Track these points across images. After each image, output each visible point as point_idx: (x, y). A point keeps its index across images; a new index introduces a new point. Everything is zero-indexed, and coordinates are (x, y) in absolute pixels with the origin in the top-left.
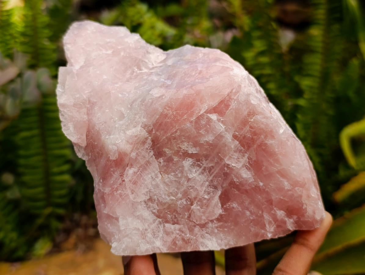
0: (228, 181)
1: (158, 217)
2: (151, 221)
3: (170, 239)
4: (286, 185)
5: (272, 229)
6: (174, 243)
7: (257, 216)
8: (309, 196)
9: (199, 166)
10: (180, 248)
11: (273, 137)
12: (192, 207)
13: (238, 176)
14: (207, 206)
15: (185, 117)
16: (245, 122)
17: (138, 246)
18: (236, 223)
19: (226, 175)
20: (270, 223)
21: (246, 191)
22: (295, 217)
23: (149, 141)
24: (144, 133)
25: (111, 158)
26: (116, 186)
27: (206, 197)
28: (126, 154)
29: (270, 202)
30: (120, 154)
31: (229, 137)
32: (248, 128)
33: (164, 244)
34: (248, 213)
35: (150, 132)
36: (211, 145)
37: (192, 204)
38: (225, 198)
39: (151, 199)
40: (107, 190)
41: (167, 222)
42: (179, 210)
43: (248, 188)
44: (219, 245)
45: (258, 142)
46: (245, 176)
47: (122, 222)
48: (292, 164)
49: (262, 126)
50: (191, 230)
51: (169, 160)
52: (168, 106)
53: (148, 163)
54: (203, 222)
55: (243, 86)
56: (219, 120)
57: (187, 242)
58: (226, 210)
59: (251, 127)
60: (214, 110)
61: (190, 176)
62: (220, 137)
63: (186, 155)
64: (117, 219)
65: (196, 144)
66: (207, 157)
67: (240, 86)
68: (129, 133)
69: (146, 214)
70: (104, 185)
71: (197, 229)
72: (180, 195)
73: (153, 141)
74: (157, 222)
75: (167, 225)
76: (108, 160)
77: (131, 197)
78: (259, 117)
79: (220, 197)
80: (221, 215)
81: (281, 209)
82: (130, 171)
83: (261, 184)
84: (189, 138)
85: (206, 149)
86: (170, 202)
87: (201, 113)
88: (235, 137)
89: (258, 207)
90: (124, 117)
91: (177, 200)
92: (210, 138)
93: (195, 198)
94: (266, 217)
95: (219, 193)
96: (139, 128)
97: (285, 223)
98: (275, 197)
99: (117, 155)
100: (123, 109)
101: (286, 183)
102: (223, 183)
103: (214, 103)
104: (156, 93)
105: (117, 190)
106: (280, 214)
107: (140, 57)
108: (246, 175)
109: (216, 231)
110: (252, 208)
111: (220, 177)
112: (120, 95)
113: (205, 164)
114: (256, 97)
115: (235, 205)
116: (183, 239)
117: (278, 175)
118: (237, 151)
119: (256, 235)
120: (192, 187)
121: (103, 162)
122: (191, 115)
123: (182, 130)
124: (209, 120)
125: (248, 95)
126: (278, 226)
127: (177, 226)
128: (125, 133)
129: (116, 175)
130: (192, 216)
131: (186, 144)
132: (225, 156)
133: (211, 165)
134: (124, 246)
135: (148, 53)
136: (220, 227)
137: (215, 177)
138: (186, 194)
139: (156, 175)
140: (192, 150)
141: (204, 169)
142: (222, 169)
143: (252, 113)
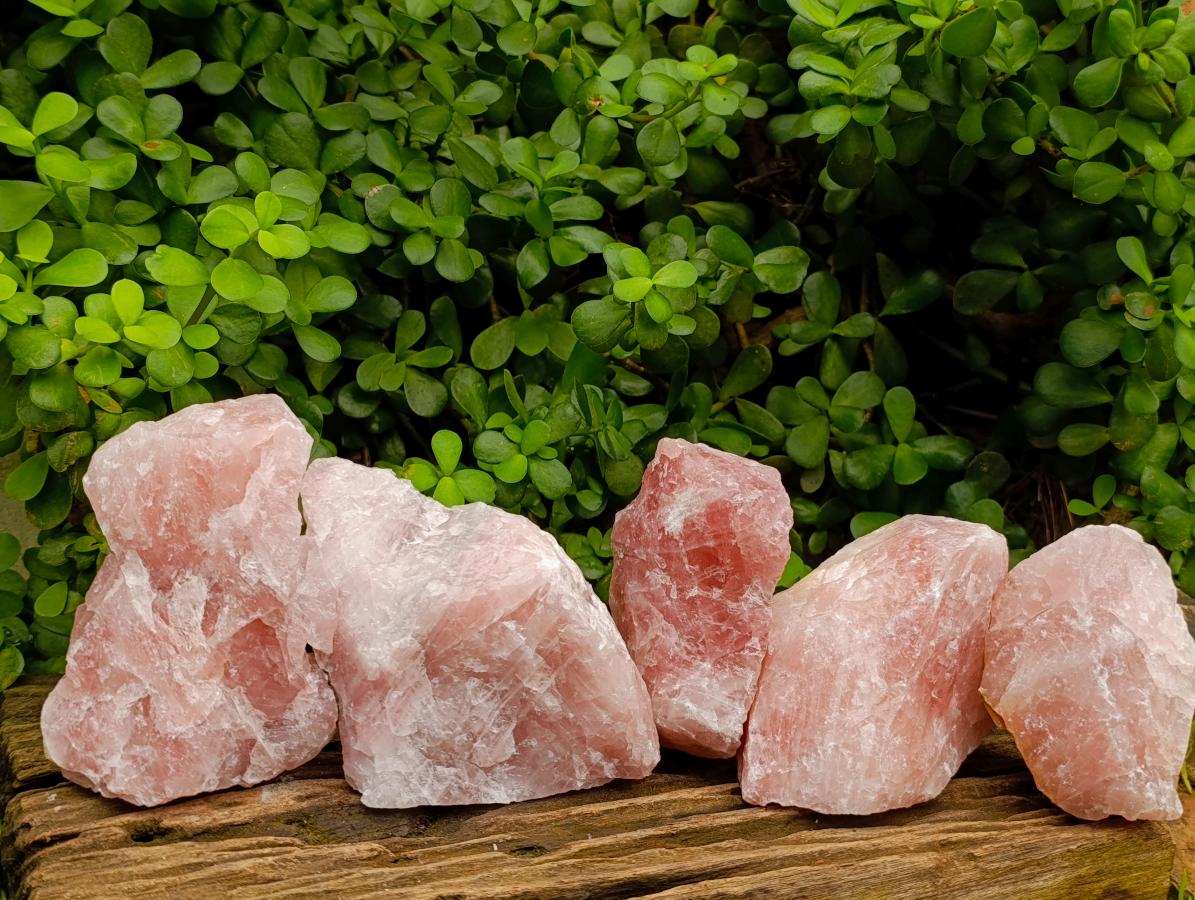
0: (527, 710)
1: (428, 756)
2: (417, 762)
3: (441, 788)
4: (605, 717)
5: (583, 777)
6: (448, 794)
7: (563, 758)
8: (635, 734)
9: (488, 689)
10: (456, 799)
11: (590, 654)
12: (475, 745)
13: (541, 704)
14: (496, 744)
15: (473, 626)
16: (553, 633)
17: (399, 795)
18: (535, 767)
19: (524, 702)
20: (581, 767)
21: (551, 725)
22: (616, 761)
23: (422, 655)
24: (416, 646)
25: (369, 679)
26: (373, 715)
27: (495, 731)
28: (390, 674)
29: (582, 740)
30: (382, 674)
31: (530, 652)
32: (556, 640)
33: (434, 792)
34: (551, 754)
35: (423, 644)
36: (506, 662)
37: (475, 741)
38: (520, 734)
39: (419, 733)
40: (360, 719)
41: (440, 764)
42: (456, 748)
43: (553, 720)
44: (510, 796)
45: (570, 660)
46: (549, 703)
47: (377, 763)
48: (614, 691)
49: (576, 640)
50: (471, 775)
51: (449, 680)
52: (451, 609)
53: (418, 684)
54: (488, 765)
55: (553, 583)
56: (517, 630)
57: (464, 791)
58: (520, 749)
59: (561, 639)
60: (512, 616)
61: (474, 703)
62: (518, 652)
63: (471, 674)
64: (372, 758)
65: (485, 661)
66: (498, 677)
67: (548, 584)
68: (395, 644)
69: (411, 752)
70: (356, 711)
71: (480, 774)
72: (459, 729)
73: (426, 655)
74: (425, 763)
75: (439, 768)
76: (365, 680)
77: (393, 729)
78: (572, 628)
79: (514, 731)
80: (513, 756)
81: (597, 750)
82: (394, 695)
83: (571, 715)
84: (476, 654)
85: (499, 668)
86: (446, 738)
87: (495, 620)
88: (539, 651)
89: (566, 745)
90: (389, 621)
91: (455, 735)
92: (504, 654)
93: (480, 733)
94: (576, 758)
95: (514, 725)
96: (409, 638)
97: (602, 768)
98: (588, 733)
99: (378, 675)
100: (387, 609)
101: (605, 716)
102: (519, 713)
103: (512, 607)
104: (435, 589)
105: (374, 720)
106: (596, 756)
107: (411, 521)
108: (552, 703)
109: (506, 777)
110: (558, 746)
111: (516, 704)
112: (384, 587)
113: (497, 686)
114: (571, 598)
115: (534, 743)
116: (460, 788)
117: (594, 706)
118: (541, 669)
119: (562, 784)
120: (477, 718)
121: (356, 681)
122: (481, 623)
123: (467, 643)
124: (504, 629)
125: (559, 596)
126: (591, 773)
127: (453, 770)
128: (389, 645)
129: (374, 701)
130: (474, 757)
131: (471, 660)
132: (524, 677)
133: (504, 688)
134: (379, 795)
135: (423, 511)
136: (512, 772)
137: (509, 703)
138: (466, 726)
139: (428, 701)
140: (479, 669)
141: (494, 694)
142: (519, 694)
143: (563, 621)
